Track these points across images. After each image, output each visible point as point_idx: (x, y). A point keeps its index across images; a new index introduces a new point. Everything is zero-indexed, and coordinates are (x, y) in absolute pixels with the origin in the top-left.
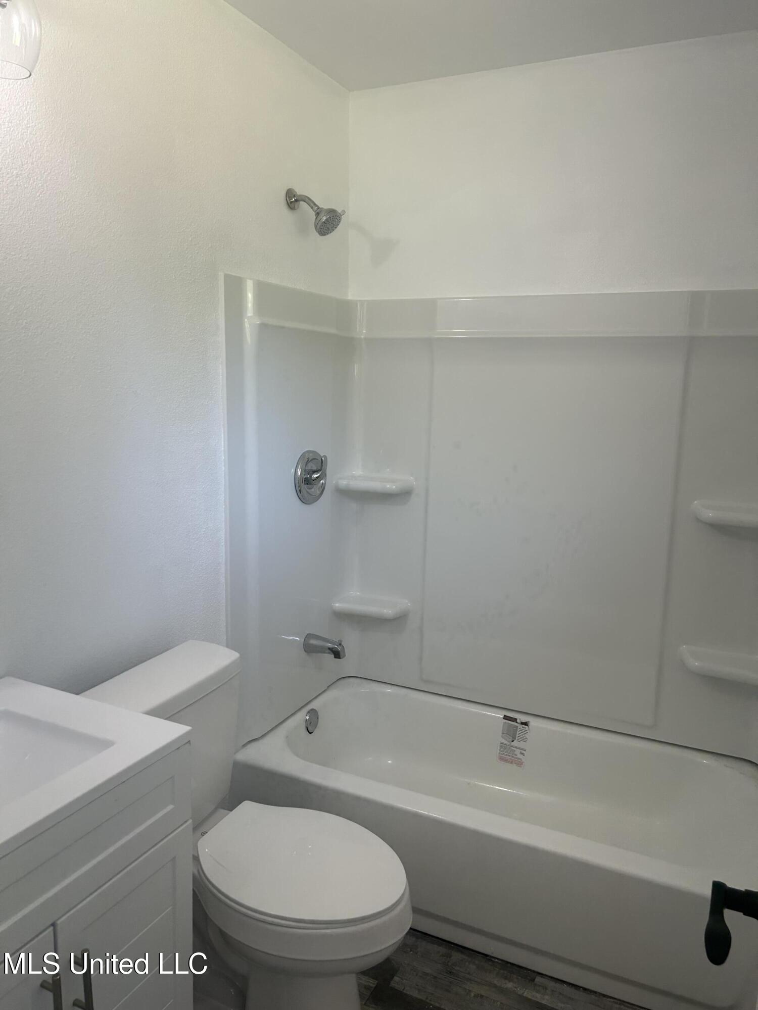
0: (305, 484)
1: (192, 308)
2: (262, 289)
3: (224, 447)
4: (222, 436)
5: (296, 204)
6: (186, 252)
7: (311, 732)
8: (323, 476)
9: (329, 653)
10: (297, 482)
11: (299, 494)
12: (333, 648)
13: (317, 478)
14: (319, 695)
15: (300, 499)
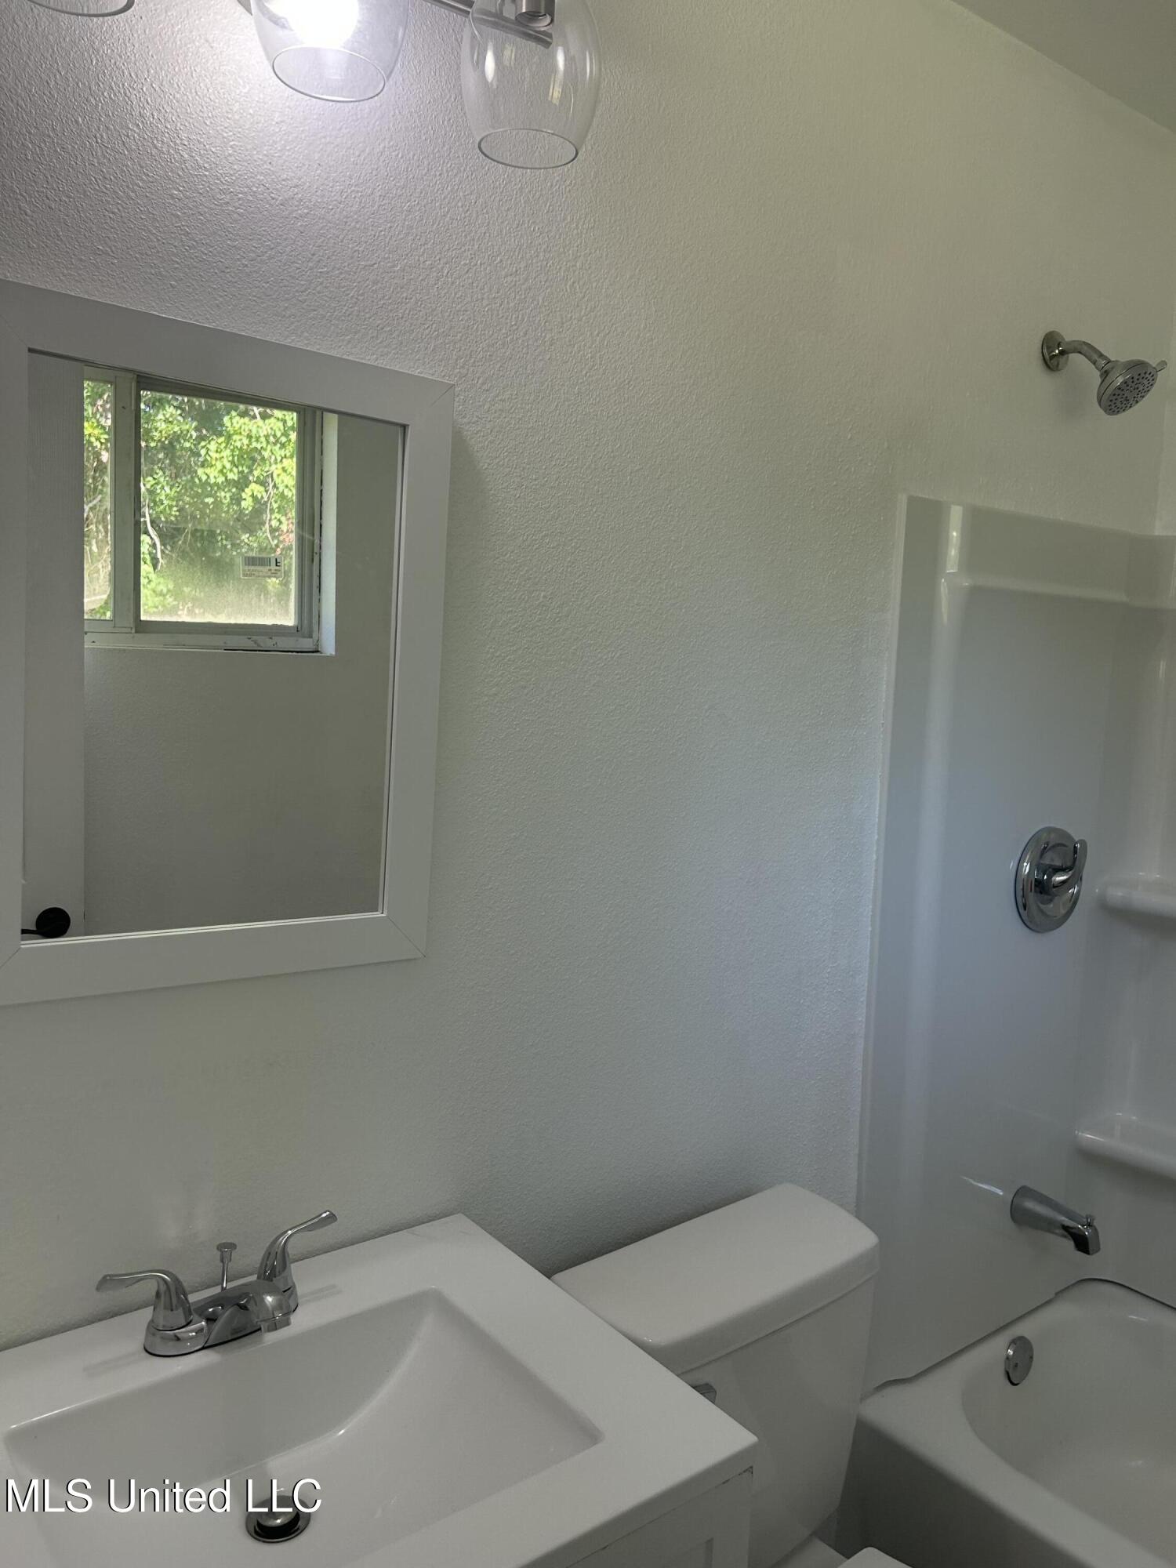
0: (1035, 891)
1: (842, 562)
2: (979, 522)
3: (879, 818)
4: (878, 796)
5: (1062, 360)
6: (840, 460)
7: (1016, 1383)
8: (1077, 879)
9: (1065, 1237)
10: (1020, 887)
11: (1021, 911)
12: (1072, 1228)
13: (1064, 882)
14: (1037, 1309)
15: (1025, 924)
